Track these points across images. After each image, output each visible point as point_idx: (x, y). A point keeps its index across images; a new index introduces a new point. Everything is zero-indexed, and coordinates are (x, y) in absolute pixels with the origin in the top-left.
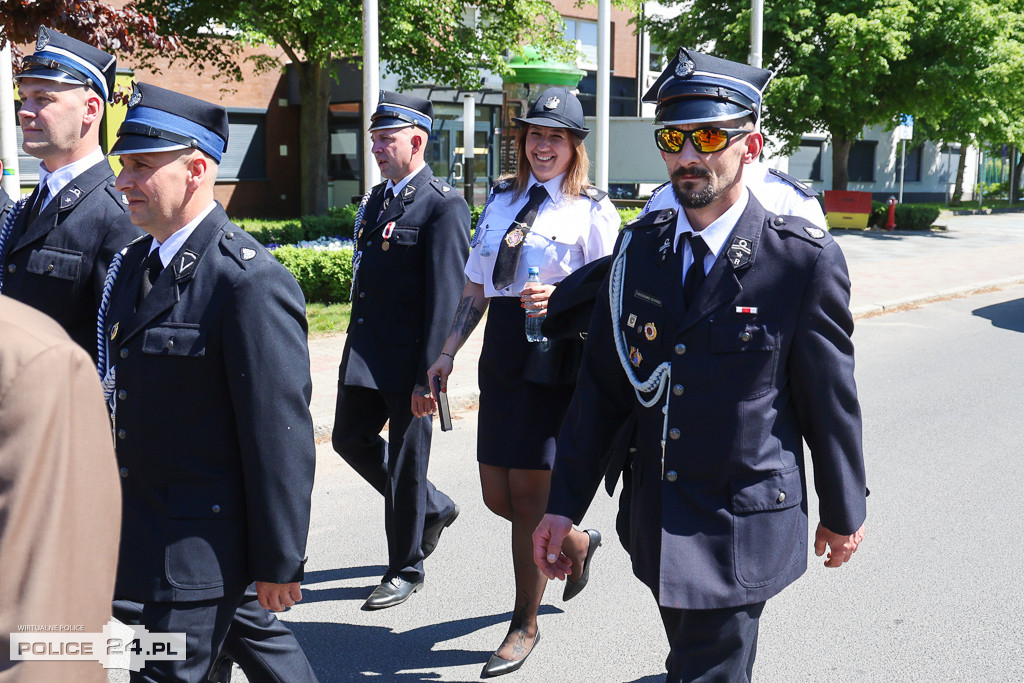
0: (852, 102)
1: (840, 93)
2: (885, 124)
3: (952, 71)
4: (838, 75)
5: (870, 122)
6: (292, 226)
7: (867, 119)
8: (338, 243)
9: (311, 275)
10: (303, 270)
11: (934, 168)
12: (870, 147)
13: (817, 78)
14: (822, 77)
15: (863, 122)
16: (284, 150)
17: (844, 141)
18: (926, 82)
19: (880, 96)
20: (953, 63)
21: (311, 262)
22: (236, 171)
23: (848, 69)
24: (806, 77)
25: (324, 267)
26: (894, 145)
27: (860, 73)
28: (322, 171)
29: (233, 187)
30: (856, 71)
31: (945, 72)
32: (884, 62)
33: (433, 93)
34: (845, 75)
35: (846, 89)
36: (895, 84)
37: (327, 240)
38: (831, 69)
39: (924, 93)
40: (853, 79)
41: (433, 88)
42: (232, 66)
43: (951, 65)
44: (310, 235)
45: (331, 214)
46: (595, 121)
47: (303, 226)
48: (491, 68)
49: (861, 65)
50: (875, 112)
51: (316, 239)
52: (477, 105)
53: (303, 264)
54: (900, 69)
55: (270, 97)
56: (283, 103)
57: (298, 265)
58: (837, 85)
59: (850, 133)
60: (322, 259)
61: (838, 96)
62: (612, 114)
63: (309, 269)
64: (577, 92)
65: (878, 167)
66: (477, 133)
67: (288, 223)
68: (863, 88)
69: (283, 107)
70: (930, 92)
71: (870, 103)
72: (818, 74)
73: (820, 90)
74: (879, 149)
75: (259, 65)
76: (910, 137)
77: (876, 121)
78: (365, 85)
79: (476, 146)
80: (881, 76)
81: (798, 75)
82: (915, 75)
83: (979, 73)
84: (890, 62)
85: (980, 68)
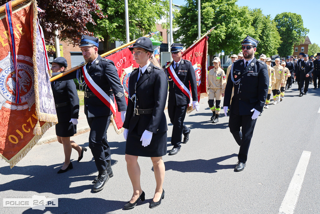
0: (214, 48)
3: (234, 41)
5: (217, 52)
7: (216, 51)
11: (227, 61)
15: (216, 52)
17: (212, 56)
18: (229, 43)
19: (219, 46)
20: (234, 39)
23: (213, 41)
27: (216, 42)
31: (233, 41)
32: (220, 39)
36: (222, 44)
39: (228, 46)
49: (216, 40)
64: (160, 47)
68: (216, 45)
70: (229, 45)
71: (217, 48)
80: (220, 42)
82: (227, 42)
83: (239, 41)
84: (221, 39)
85: (240, 40)
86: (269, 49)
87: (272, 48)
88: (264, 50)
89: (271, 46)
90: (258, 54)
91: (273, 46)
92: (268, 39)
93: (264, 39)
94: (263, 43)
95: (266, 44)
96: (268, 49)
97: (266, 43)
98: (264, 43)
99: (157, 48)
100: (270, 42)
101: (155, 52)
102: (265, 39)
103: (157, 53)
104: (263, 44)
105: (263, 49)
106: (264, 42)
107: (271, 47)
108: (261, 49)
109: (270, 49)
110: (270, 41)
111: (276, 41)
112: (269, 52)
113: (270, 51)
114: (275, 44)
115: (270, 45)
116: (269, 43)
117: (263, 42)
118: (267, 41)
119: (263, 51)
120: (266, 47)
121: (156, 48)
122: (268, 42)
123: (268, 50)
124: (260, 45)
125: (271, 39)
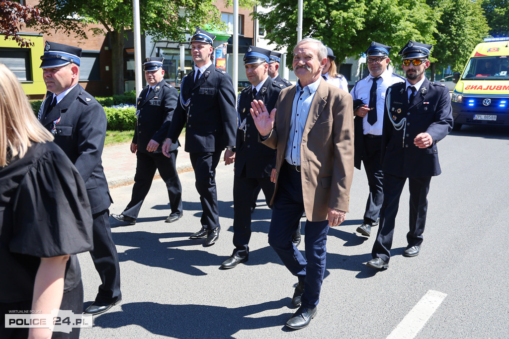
0: (341, 47)
1: (336, 44)
2: (355, 56)
3: (382, 34)
4: (335, 36)
5: (348, 56)
6: (109, 99)
7: (347, 54)
8: (128, 106)
9: (114, 119)
10: (111, 117)
12: (349, 66)
13: (326, 38)
14: (329, 37)
16: (107, 68)
18: (371, 39)
19: (352, 45)
20: (383, 31)
21: (114, 114)
22: (87, 77)
23: (340, 34)
24: (322, 37)
25: (120, 116)
26: (359, 65)
27: (345, 35)
28: (121, 76)
29: (86, 84)
30: (343, 34)
31: (380, 35)
32: (354, 31)
33: (169, 44)
34: (338, 36)
35: (339, 42)
36: (358, 40)
37: (123, 105)
38: (332, 33)
40: (341, 38)
41: (168, 42)
42: (82, 32)
43: (381, 32)
44: (116, 103)
45: (125, 94)
46: (232, 55)
47: (114, 99)
48: (190, 33)
49: (345, 32)
50: (350, 52)
51: (119, 105)
52: (186, 49)
53: (111, 114)
54: (361, 33)
55: (101, 46)
56: (106, 48)
57: (109, 115)
58: (335, 40)
59: (340, 61)
60: (119, 112)
61: (335, 45)
62: (239, 53)
63: (114, 117)
64: (227, 43)
65: (353, 75)
66: (186, 61)
67: (107, 98)
68: (345, 41)
69: (106, 50)
71: (348, 48)
72: (327, 36)
73: (328, 42)
74: (353, 67)
75: (95, 32)
76: (365, 62)
77: (351, 55)
78: (135, 40)
79: (185, 66)
80: (353, 36)
81: (319, 36)
82: (367, 36)
83: (393, 35)
84: (357, 31)
85: (394, 33)
86: (462, 53)
87: (469, 50)
88: (451, 54)
89: (467, 47)
90: (436, 62)
91: (470, 46)
92: (460, 32)
93: (451, 31)
94: (448, 40)
95: (455, 42)
96: (461, 51)
97: (457, 40)
98: (452, 39)
99: (222, 45)
100: (463, 38)
101: (217, 53)
102: (454, 32)
103: (221, 55)
104: (449, 42)
105: (449, 53)
106: (451, 37)
107: (467, 49)
108: (445, 53)
109: (464, 51)
110: (464, 36)
111: (478, 36)
112: (461, 59)
113: (463, 57)
114: (476, 41)
115: (465, 44)
116: (463, 40)
117: (449, 38)
118: (459, 35)
119: (449, 55)
120: (456, 48)
121: (219, 47)
122: (459, 37)
123: (459, 54)
124: (442, 43)
125: (466, 31)
